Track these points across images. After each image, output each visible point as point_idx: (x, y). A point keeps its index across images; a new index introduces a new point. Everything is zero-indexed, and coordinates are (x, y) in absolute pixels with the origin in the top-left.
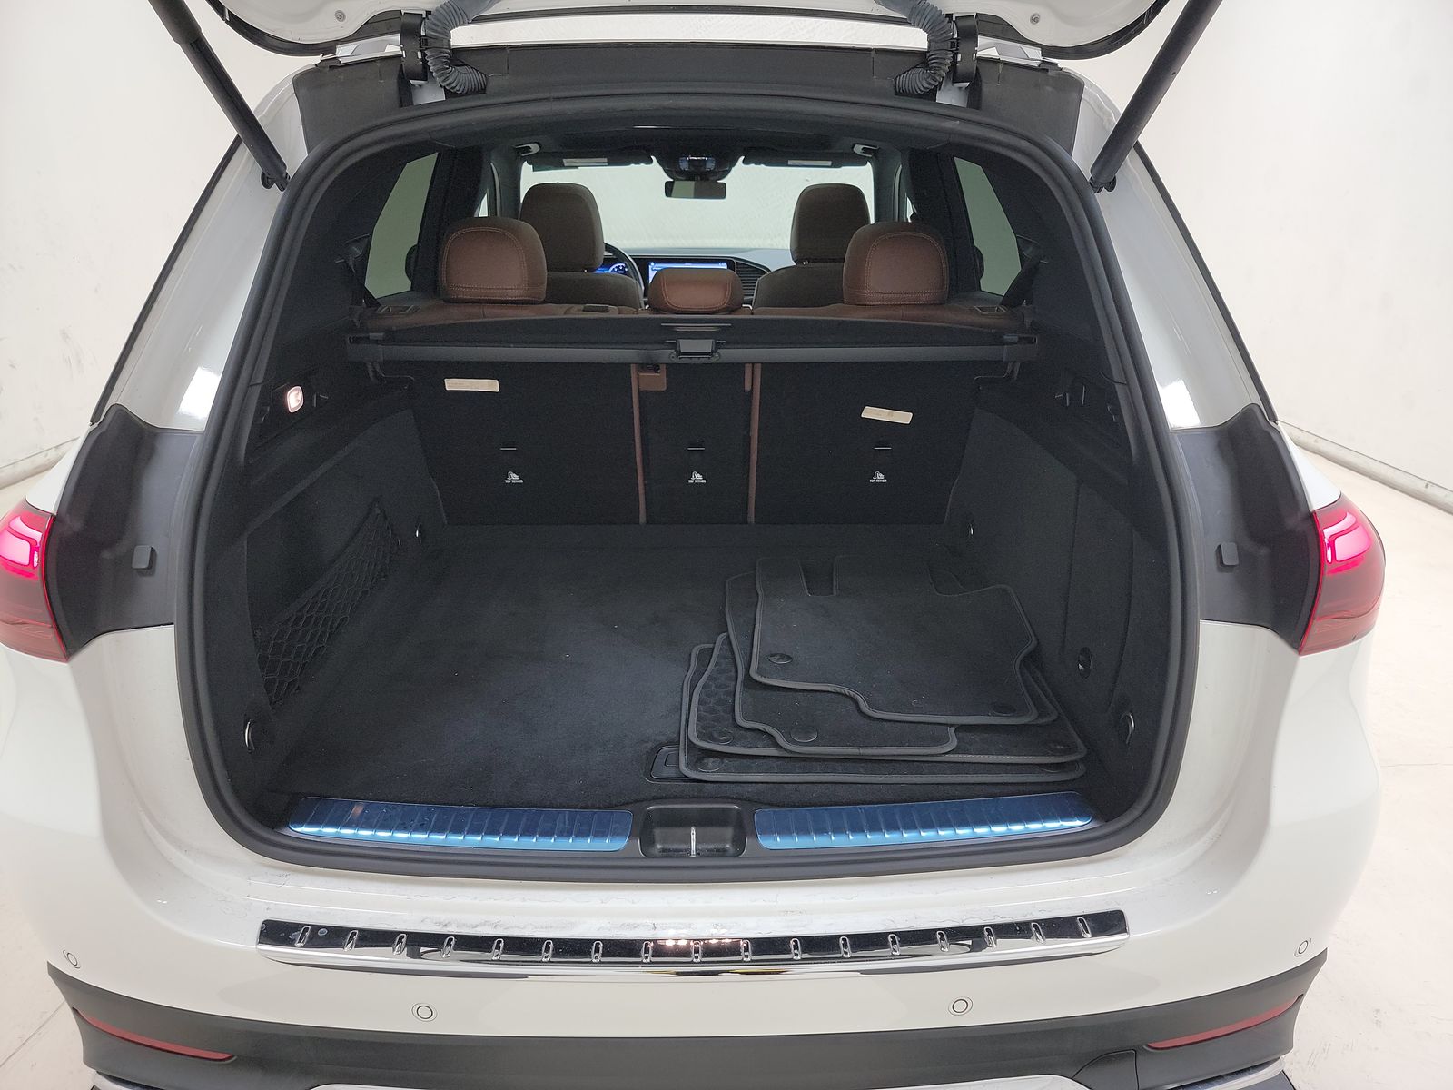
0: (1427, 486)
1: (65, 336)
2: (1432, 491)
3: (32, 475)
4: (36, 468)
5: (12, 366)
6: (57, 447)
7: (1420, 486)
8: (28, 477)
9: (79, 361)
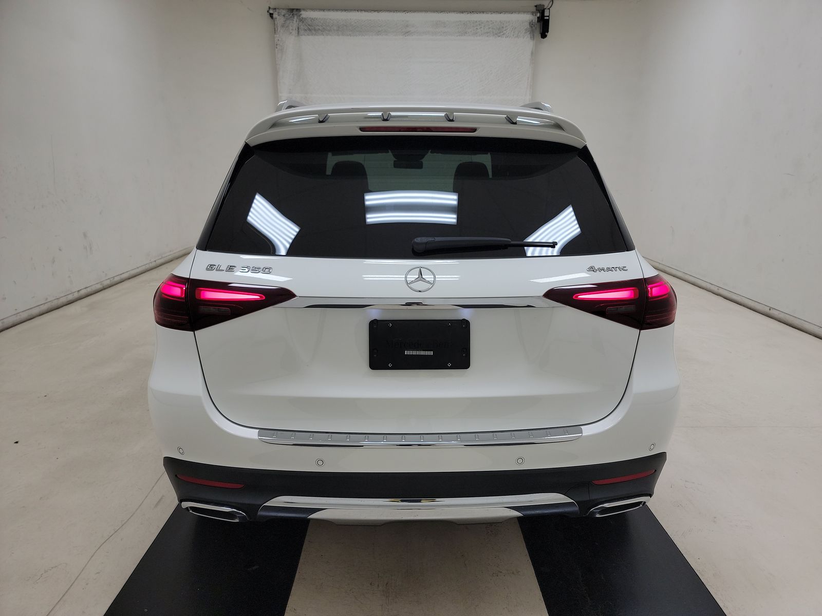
0: (770, 309)
1: (85, 235)
2: (773, 312)
3: (66, 305)
4: (68, 302)
5: (60, 250)
6: (78, 291)
7: (766, 310)
8: (65, 305)
9: (91, 248)
